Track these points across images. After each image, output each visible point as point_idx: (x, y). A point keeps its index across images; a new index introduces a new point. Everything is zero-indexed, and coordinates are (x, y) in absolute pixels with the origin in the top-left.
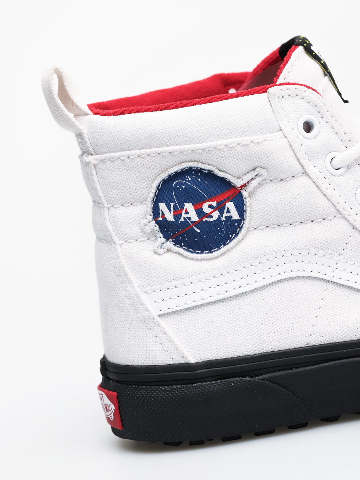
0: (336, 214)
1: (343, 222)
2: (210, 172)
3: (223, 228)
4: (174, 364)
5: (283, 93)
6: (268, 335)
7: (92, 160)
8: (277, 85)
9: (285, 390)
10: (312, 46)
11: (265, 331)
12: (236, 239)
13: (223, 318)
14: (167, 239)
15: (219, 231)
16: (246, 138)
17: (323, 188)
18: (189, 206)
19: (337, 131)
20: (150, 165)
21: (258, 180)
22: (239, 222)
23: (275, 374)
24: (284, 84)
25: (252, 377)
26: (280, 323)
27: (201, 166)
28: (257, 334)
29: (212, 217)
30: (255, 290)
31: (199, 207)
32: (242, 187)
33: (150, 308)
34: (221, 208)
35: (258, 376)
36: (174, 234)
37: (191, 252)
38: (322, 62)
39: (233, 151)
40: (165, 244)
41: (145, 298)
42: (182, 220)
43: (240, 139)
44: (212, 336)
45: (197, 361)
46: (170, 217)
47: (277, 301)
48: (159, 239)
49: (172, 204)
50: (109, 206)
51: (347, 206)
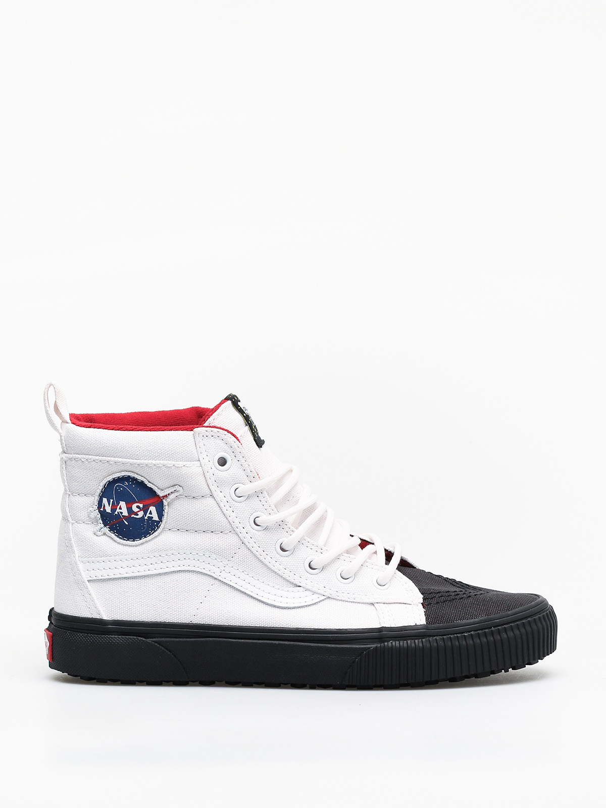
0: (231, 530)
1: (235, 537)
2: (142, 482)
3: (145, 525)
4: (92, 618)
5: (207, 434)
6: (163, 609)
7: (64, 457)
8: (204, 427)
9: (169, 653)
10: (240, 402)
11: (161, 606)
12: (153, 534)
13: (133, 590)
14: (105, 526)
15: (141, 526)
16: (170, 462)
17: (224, 509)
18: (123, 504)
19: (245, 468)
20: (101, 468)
21: (176, 494)
22: (158, 522)
23: (163, 639)
24: (210, 427)
25: (146, 638)
26: (173, 602)
27: (136, 476)
28: (155, 607)
29: (138, 515)
30: (160, 574)
31: (130, 506)
32: (163, 497)
33: (83, 574)
34: (145, 510)
35: (153, 638)
36: (110, 522)
37: (120, 538)
38: (245, 415)
39: (159, 470)
40: (103, 529)
41: (81, 566)
42: (116, 513)
43: (165, 462)
44: (123, 602)
45: (108, 619)
46: (108, 509)
47: (174, 585)
48: (99, 524)
49: (112, 500)
50: (70, 493)
51: (240, 526)
